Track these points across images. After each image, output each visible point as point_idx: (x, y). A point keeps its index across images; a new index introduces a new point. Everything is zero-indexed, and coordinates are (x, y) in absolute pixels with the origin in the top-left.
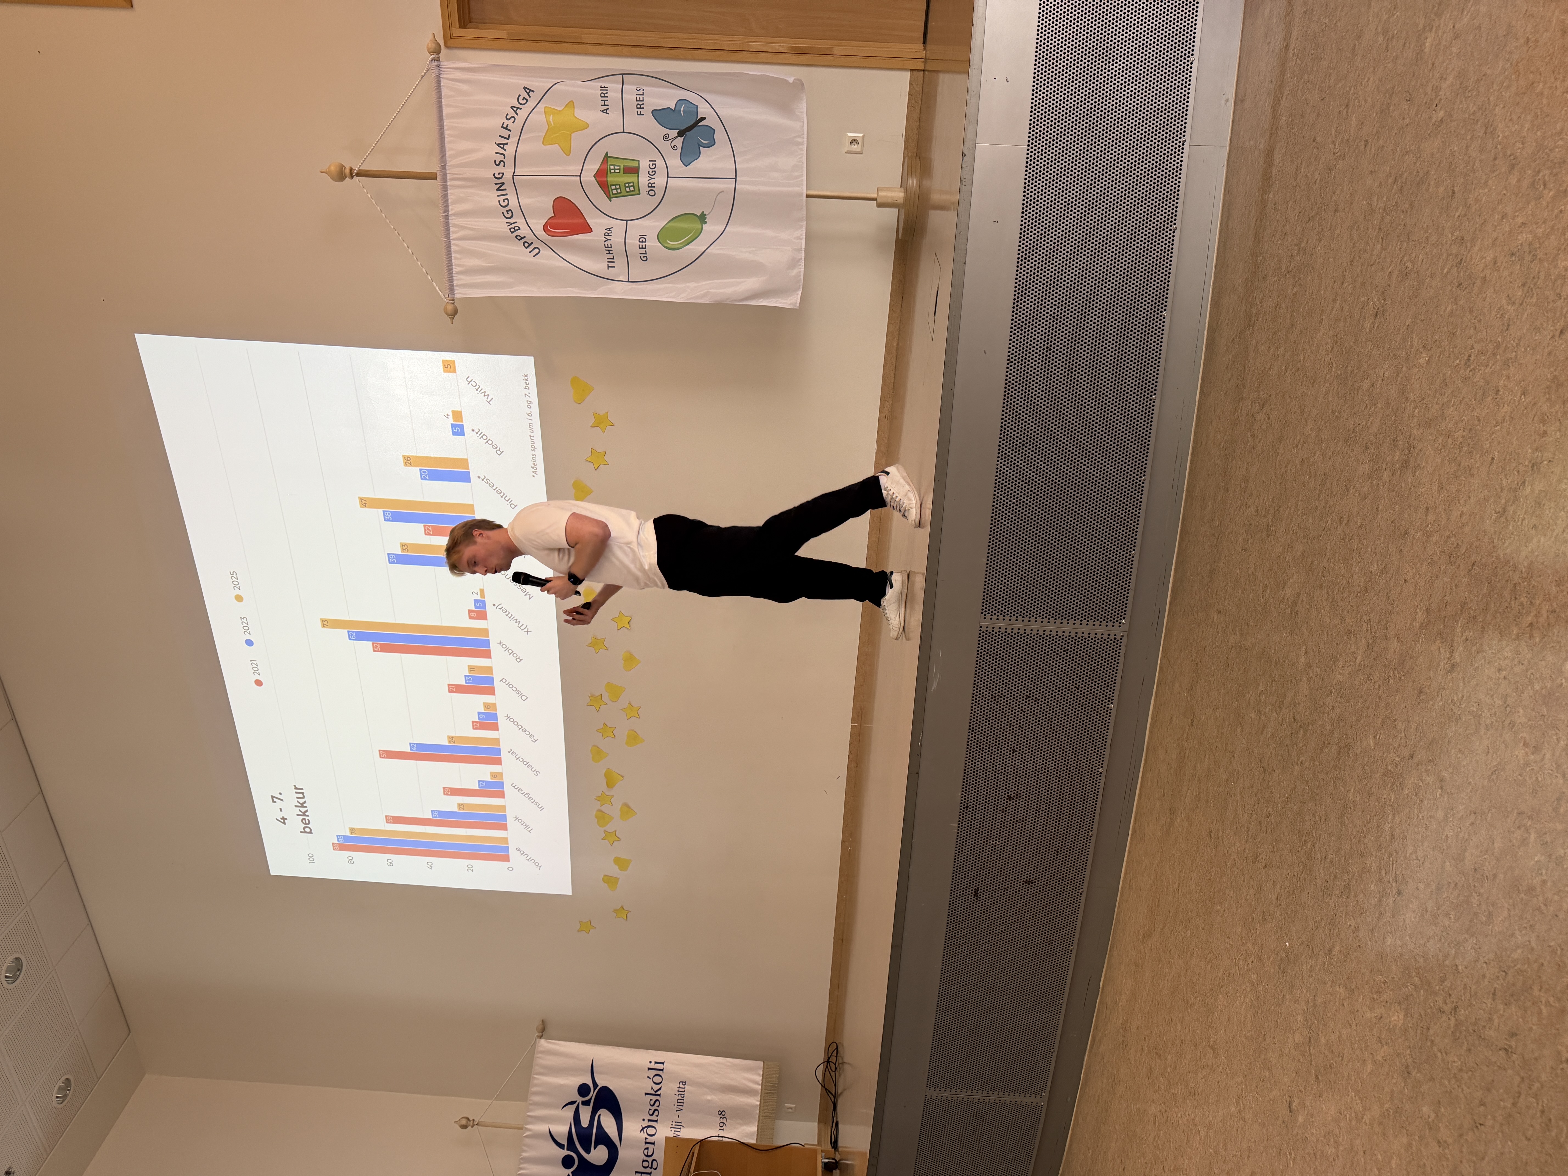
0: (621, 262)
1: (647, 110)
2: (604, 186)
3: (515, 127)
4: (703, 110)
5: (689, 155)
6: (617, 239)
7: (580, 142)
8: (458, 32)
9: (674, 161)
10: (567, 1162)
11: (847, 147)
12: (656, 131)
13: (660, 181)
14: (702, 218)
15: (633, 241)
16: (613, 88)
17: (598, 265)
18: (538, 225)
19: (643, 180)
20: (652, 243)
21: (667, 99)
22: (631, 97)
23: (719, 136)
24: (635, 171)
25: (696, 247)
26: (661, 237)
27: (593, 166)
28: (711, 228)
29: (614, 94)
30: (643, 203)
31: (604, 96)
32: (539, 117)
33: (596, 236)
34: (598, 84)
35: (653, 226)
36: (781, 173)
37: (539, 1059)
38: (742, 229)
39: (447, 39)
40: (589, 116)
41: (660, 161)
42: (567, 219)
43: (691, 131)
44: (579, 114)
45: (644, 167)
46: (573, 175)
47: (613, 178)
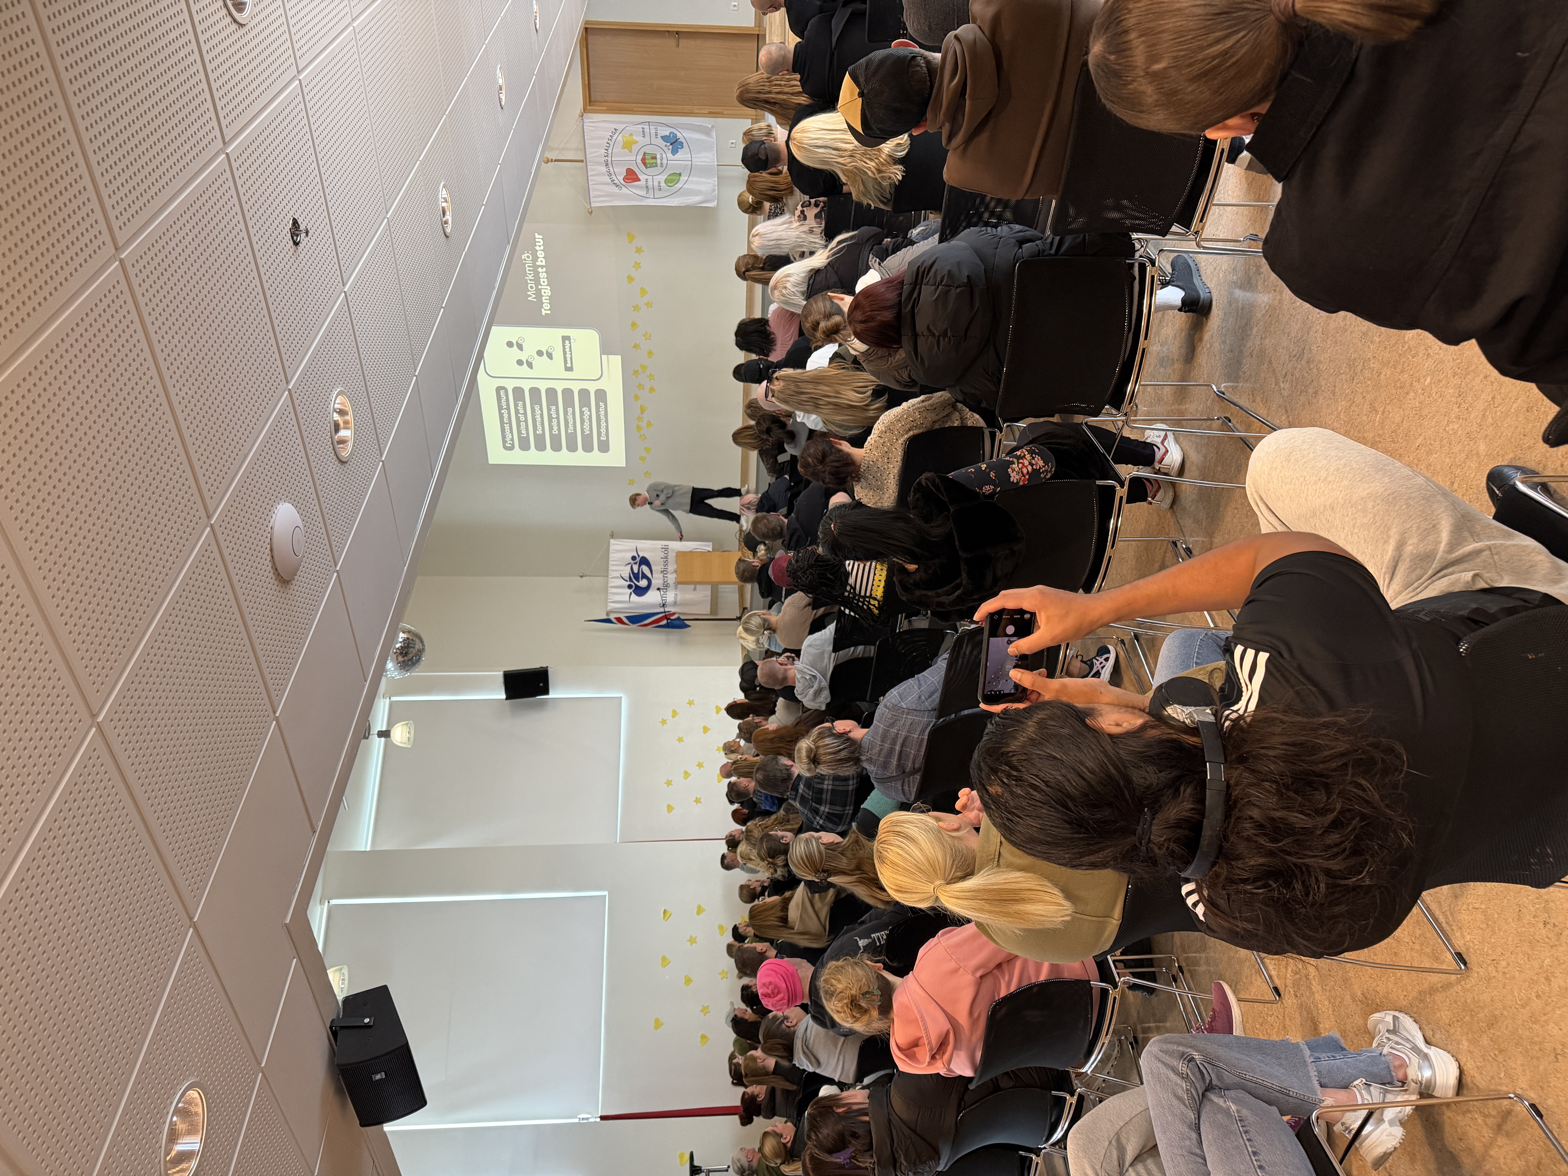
0: (651, 191)
1: (659, 136)
2: (645, 164)
3: (612, 143)
4: (679, 135)
5: (674, 152)
6: (650, 183)
7: (635, 148)
8: (588, 107)
9: (670, 155)
10: (630, 587)
12: (663, 144)
13: (665, 162)
14: (680, 174)
15: (656, 184)
16: (646, 127)
17: (643, 193)
18: (621, 178)
19: (659, 161)
20: (663, 184)
21: (666, 132)
22: (653, 131)
23: (685, 144)
24: (655, 158)
25: (679, 185)
26: (666, 181)
27: (640, 157)
28: (683, 178)
29: (647, 131)
30: (659, 169)
31: (643, 131)
32: (620, 138)
33: (642, 183)
34: (640, 126)
35: (662, 178)
36: (707, 158)
37: (612, 548)
38: (695, 179)
39: (585, 110)
40: (638, 138)
41: (665, 155)
42: (631, 176)
43: (675, 143)
44: (635, 138)
45: (658, 156)
46: (633, 160)
47: (648, 161)
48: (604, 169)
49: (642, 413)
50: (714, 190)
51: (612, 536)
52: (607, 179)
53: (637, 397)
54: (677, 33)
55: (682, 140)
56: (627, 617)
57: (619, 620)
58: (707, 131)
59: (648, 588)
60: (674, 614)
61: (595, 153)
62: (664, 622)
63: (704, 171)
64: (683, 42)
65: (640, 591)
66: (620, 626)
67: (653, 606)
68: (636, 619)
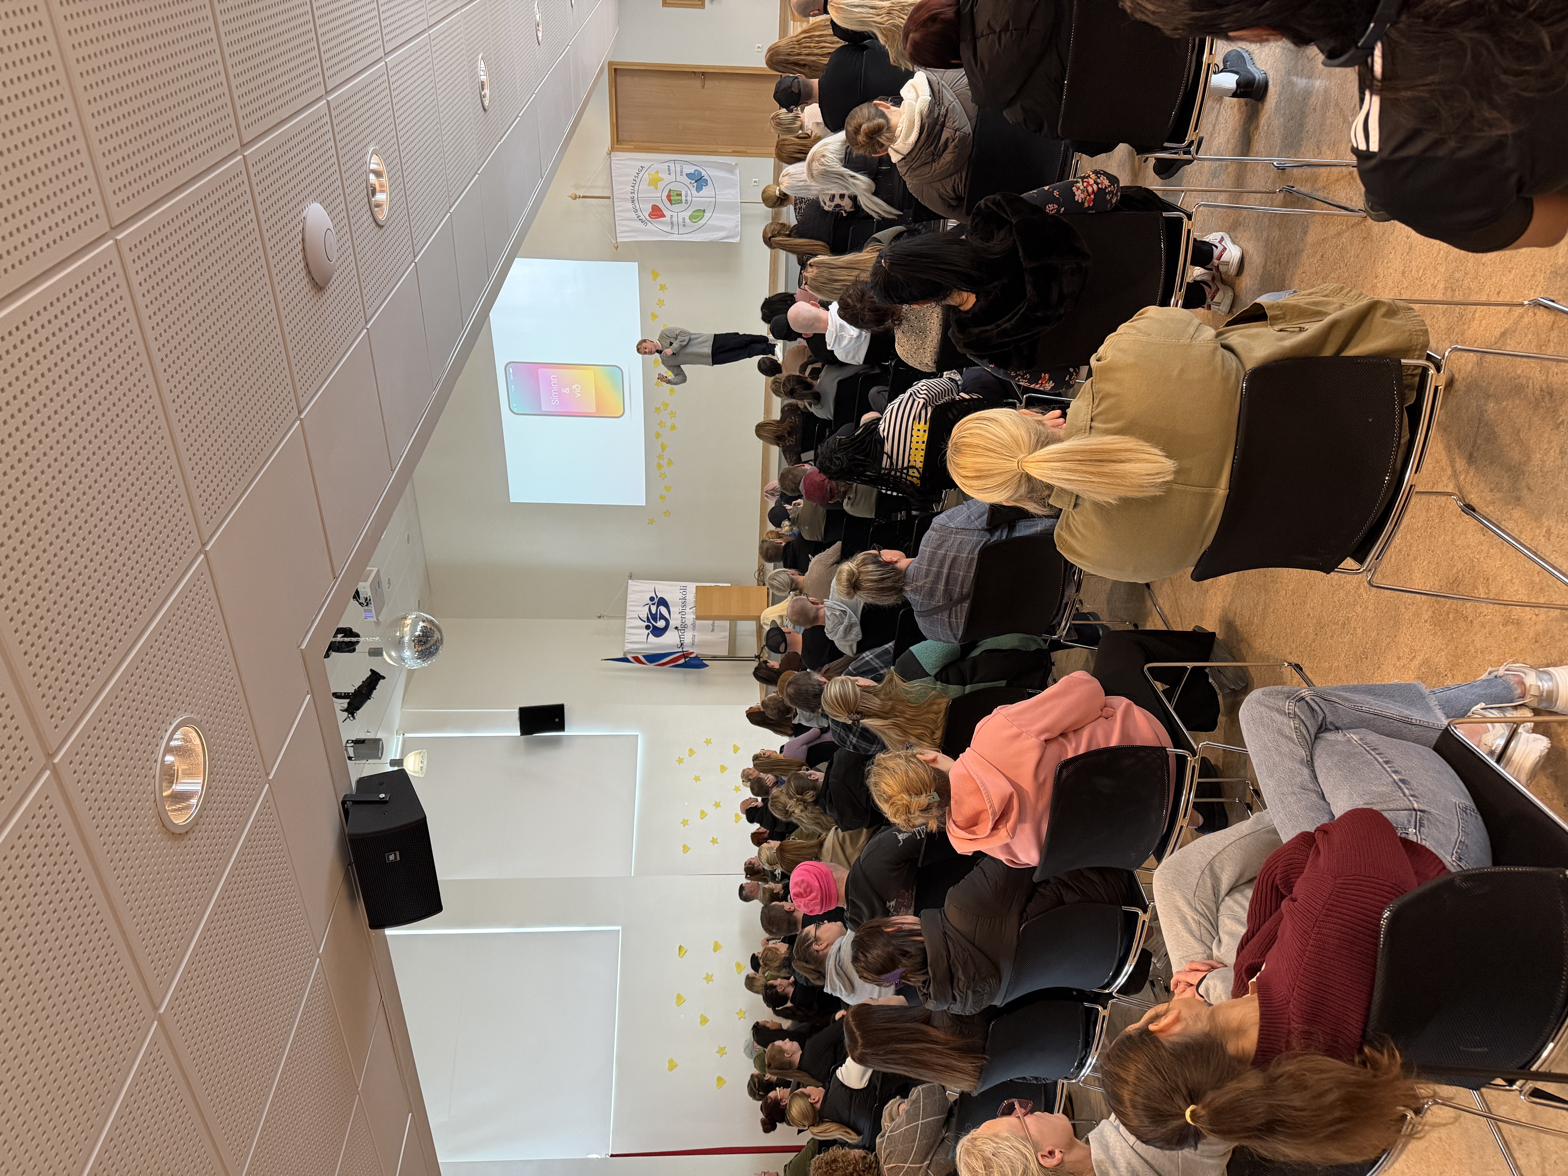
0: (676, 227)
1: (684, 174)
2: (670, 200)
3: (638, 180)
4: (703, 173)
5: (699, 189)
6: (675, 219)
7: (661, 185)
8: (616, 146)
9: (694, 192)
10: (647, 627)
11: (753, 184)
12: (687, 181)
13: (689, 198)
14: (704, 211)
15: (681, 220)
16: (672, 165)
17: (668, 229)
18: (647, 215)
19: (684, 198)
20: (687, 220)
21: (691, 169)
22: (678, 169)
23: (709, 182)
24: (680, 195)
25: (703, 222)
26: (690, 218)
27: (665, 194)
28: (707, 215)
29: (672, 168)
30: (683, 206)
31: (669, 169)
32: (646, 177)
33: (667, 218)
34: (666, 164)
35: (687, 214)
36: (731, 195)
37: (630, 588)
38: (718, 215)
39: (613, 149)
40: (664, 176)
41: (689, 191)
42: (656, 213)
43: (699, 181)
44: (660, 175)
45: (683, 193)
46: (659, 197)
47: (673, 197)
48: (630, 205)
49: (663, 450)
50: (737, 227)
51: (631, 577)
52: (634, 216)
53: (658, 435)
54: (703, 74)
55: (706, 177)
56: (644, 656)
57: (637, 660)
58: (730, 169)
59: (665, 629)
60: (693, 653)
61: (622, 189)
62: (682, 661)
63: (729, 207)
64: (708, 83)
65: (658, 632)
66: (637, 665)
67: (672, 646)
68: (652, 658)
